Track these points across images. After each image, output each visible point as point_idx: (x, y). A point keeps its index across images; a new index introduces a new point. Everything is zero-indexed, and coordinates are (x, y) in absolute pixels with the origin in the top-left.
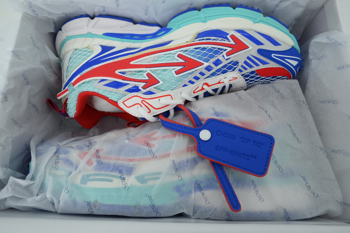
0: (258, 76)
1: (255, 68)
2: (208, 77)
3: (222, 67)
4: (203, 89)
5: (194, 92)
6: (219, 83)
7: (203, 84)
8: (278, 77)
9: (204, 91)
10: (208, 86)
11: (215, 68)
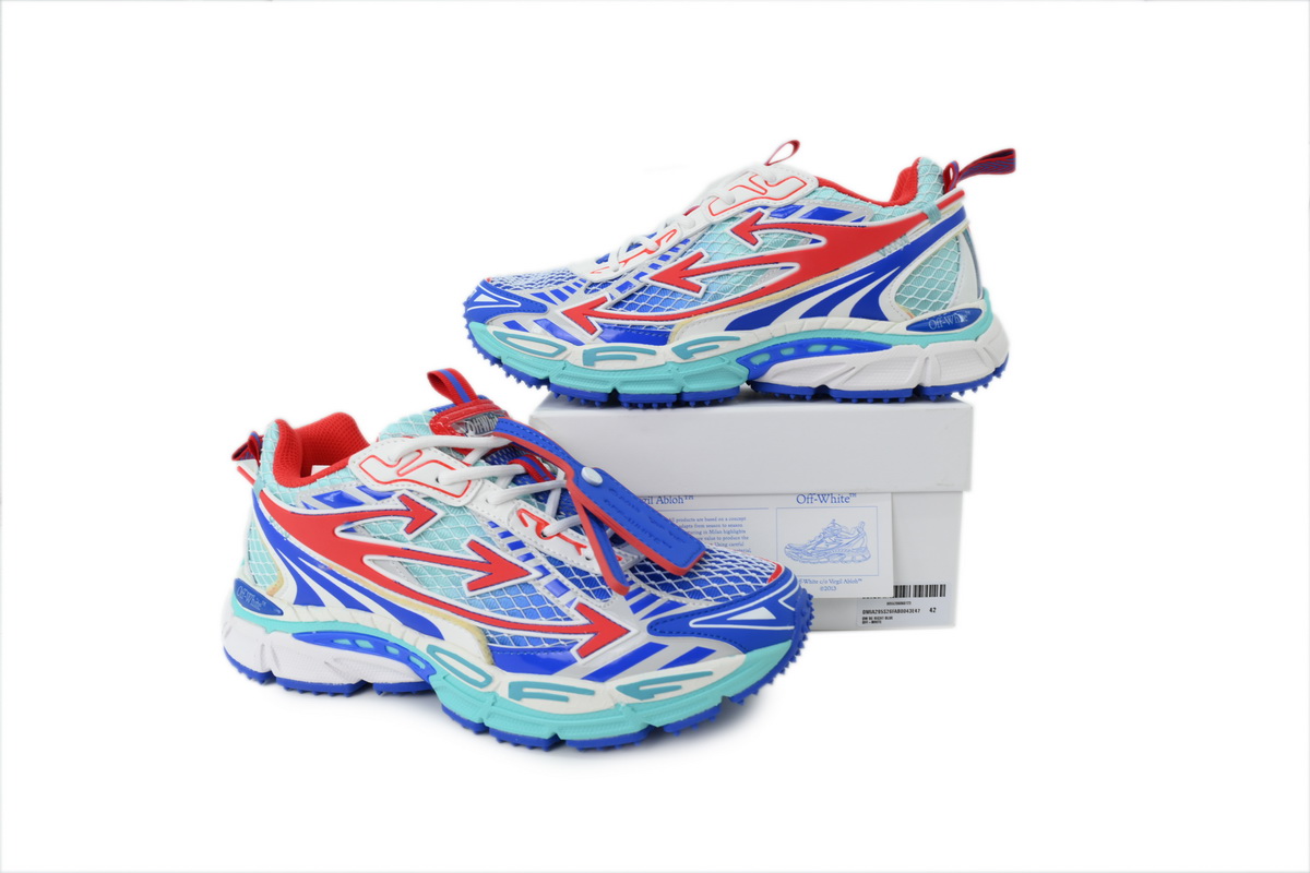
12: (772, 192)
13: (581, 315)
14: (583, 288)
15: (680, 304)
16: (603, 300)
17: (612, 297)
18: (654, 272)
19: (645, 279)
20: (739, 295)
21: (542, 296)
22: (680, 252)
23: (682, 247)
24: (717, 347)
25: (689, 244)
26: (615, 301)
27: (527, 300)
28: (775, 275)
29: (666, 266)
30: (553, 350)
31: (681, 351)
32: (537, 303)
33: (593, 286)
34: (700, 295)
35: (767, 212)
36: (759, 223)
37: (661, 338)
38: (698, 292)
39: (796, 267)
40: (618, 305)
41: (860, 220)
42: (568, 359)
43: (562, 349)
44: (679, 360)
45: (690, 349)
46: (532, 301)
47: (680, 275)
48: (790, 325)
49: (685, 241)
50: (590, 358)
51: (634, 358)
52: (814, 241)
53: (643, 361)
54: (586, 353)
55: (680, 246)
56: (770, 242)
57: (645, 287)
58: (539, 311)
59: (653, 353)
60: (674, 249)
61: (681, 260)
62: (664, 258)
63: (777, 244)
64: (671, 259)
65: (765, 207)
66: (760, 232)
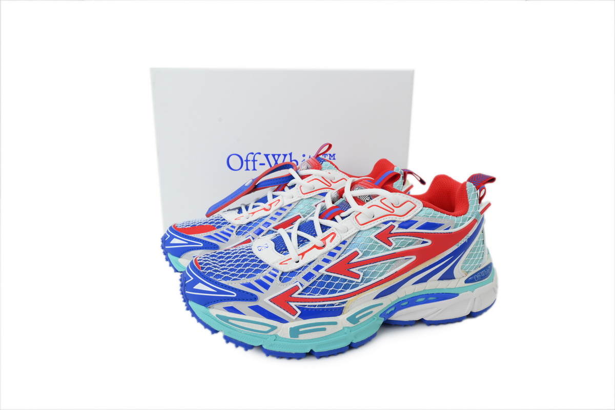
0: (212, 224)
1: (218, 231)
2: (267, 216)
3: (253, 228)
4: (270, 205)
5: (279, 200)
6: (253, 213)
7: (270, 209)
8: (189, 227)
9: (268, 203)
10: (265, 209)
11: (261, 226)
12: (397, 211)
13: (283, 300)
14: (278, 277)
15: (346, 287)
16: (296, 289)
17: (302, 285)
18: (327, 266)
19: (322, 271)
20: (383, 277)
21: (249, 285)
22: (342, 250)
23: (343, 247)
24: (372, 312)
25: (347, 244)
26: (304, 287)
27: (240, 290)
28: (403, 263)
29: (334, 261)
30: (267, 329)
31: (352, 319)
32: (248, 293)
33: (286, 277)
34: (359, 281)
35: (396, 225)
36: (392, 232)
37: (338, 312)
38: (358, 279)
39: (414, 258)
40: (306, 290)
41: (448, 229)
42: (279, 334)
43: (274, 328)
44: (351, 325)
45: (357, 317)
46: (244, 292)
47: (345, 266)
48: (408, 290)
49: (344, 242)
50: (295, 332)
51: (324, 329)
52: (424, 242)
53: (330, 330)
54: (292, 330)
55: (341, 246)
56: (398, 244)
57: (322, 275)
58: (251, 300)
59: (335, 323)
60: (338, 248)
61: (344, 256)
62: (332, 254)
63: (402, 245)
64: (337, 256)
65: (394, 221)
66: (393, 238)
